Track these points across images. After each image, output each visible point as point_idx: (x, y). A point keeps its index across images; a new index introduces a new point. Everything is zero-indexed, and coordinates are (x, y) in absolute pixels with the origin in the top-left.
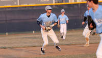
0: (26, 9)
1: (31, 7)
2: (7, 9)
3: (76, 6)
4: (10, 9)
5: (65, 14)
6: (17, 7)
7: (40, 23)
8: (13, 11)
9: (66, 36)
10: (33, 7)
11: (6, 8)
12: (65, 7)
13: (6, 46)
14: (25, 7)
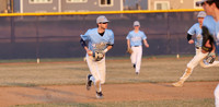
0: (74, 18)
1: (81, 15)
2: (41, 19)
3: (160, 17)
4: (44, 19)
5: (140, 29)
6: (57, 16)
7: (85, 43)
8: (50, 21)
9: (141, 67)
10: (86, 15)
11: (38, 16)
12: (142, 17)
13: (36, 82)
14: (72, 15)
